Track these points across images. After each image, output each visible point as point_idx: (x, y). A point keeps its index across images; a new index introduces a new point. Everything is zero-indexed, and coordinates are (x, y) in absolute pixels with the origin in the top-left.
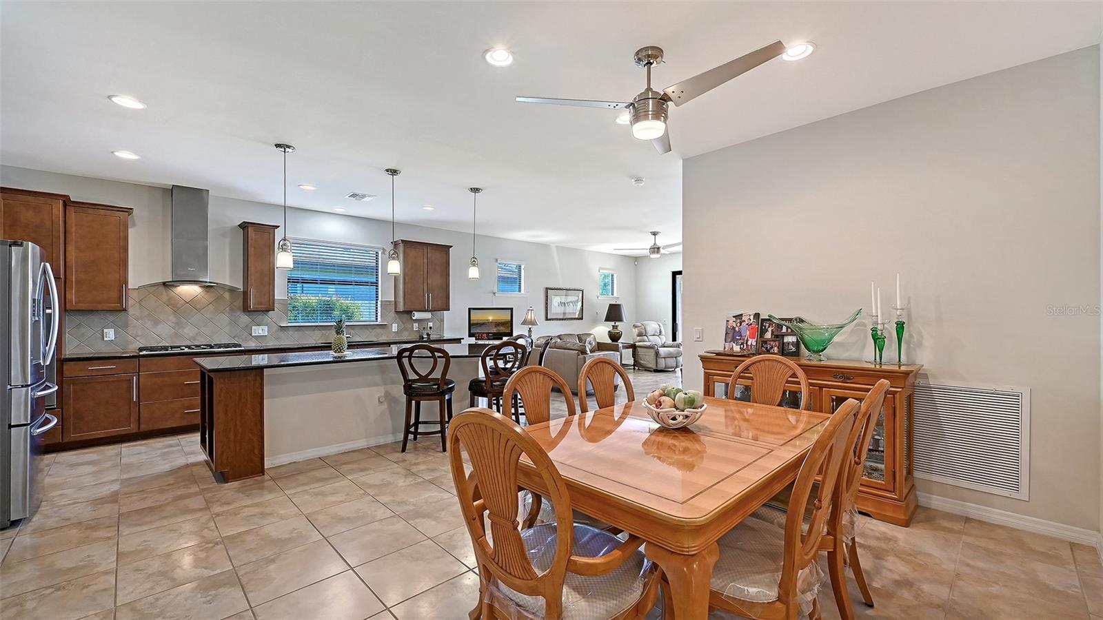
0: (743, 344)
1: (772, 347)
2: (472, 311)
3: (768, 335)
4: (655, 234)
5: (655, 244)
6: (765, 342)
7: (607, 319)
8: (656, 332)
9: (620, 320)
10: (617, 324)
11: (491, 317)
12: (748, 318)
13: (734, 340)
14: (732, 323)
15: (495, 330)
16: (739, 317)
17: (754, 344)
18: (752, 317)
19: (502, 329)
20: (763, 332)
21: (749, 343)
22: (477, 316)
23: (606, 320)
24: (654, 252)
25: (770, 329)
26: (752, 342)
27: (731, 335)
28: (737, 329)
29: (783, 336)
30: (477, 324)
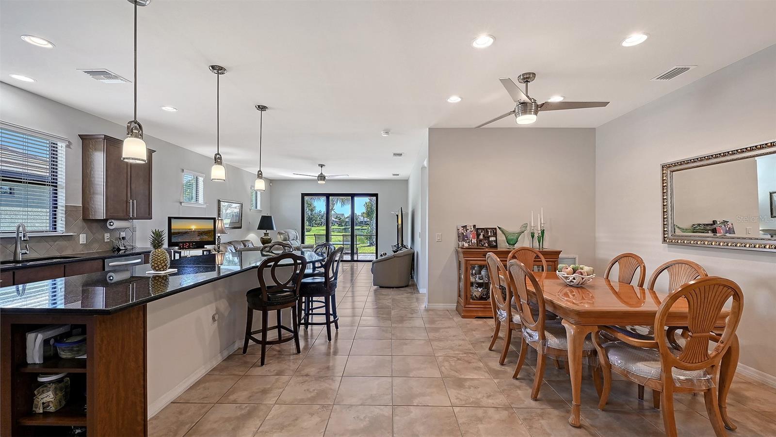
0: (469, 242)
1: (484, 244)
2: (173, 220)
3: (481, 237)
4: (322, 166)
5: (322, 173)
6: (481, 241)
7: (260, 228)
8: (294, 237)
9: (272, 228)
10: (268, 231)
11: (194, 226)
12: (470, 228)
13: (464, 240)
14: (461, 230)
15: (197, 239)
16: (465, 227)
17: (476, 242)
18: (472, 227)
19: (206, 238)
20: (478, 235)
21: (473, 242)
22: (177, 226)
23: (258, 229)
24: (321, 180)
25: (482, 234)
26: (474, 241)
27: (461, 237)
28: (465, 234)
29: (489, 237)
30: (179, 233)
